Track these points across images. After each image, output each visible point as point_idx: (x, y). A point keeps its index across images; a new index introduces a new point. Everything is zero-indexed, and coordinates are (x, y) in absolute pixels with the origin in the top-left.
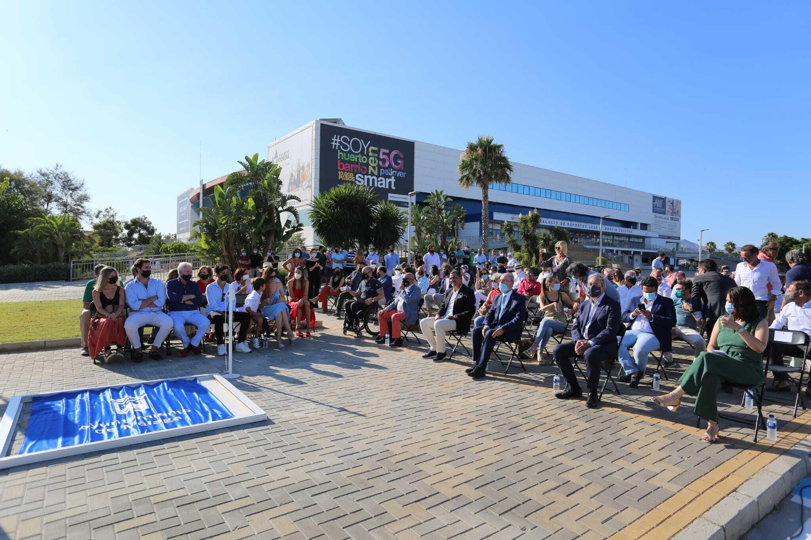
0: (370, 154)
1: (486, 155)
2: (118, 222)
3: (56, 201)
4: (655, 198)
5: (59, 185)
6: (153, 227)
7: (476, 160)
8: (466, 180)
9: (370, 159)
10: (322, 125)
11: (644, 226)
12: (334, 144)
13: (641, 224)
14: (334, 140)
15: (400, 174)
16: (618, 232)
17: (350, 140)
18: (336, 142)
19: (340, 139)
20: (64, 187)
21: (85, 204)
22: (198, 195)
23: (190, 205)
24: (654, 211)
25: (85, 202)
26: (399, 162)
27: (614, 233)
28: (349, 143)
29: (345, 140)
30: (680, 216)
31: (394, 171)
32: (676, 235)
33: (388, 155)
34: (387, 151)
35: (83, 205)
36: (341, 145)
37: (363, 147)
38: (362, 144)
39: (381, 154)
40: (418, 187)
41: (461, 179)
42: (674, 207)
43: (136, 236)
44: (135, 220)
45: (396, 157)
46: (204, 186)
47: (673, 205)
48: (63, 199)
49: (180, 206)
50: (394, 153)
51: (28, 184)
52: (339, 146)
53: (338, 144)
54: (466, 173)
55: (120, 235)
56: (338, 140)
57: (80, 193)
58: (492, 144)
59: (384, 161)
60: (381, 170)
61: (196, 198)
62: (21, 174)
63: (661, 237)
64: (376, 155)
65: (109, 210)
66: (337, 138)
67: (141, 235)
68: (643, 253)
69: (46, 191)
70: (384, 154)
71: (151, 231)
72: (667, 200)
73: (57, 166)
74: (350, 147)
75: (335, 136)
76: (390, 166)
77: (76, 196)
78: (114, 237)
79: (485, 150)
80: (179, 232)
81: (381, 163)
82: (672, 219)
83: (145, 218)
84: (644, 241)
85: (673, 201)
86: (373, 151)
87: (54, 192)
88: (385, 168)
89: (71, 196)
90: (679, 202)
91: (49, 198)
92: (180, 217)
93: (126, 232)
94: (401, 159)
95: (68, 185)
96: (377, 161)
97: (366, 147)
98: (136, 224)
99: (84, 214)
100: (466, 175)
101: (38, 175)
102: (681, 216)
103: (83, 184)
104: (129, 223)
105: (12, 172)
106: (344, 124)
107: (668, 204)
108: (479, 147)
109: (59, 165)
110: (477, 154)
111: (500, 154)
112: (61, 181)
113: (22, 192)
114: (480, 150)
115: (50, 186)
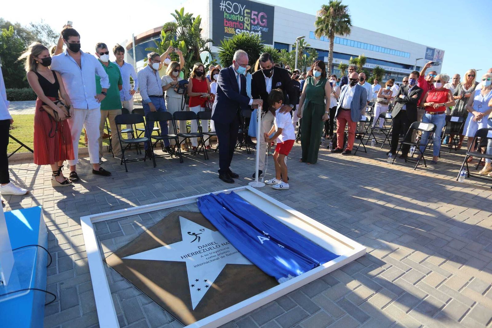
0: (245, 15)
1: (335, 13)
4: (428, 49)
5: (45, 33)
7: (328, 17)
8: (320, 32)
9: (245, 18)
11: (418, 68)
12: (221, 7)
13: (416, 66)
14: (222, 4)
15: (265, 30)
16: (402, 72)
17: (232, 4)
18: (223, 6)
19: (225, 3)
20: (48, 35)
22: (132, 44)
24: (426, 58)
26: (264, 21)
27: (398, 72)
28: (231, 7)
29: (229, 4)
31: (260, 27)
33: (257, 15)
34: (256, 13)
36: (226, 8)
37: (241, 10)
38: (240, 7)
39: (252, 15)
40: (276, 39)
41: (317, 31)
42: (440, 56)
45: (262, 17)
46: (135, 38)
47: (439, 54)
48: (48, 44)
50: (261, 14)
51: (26, 32)
52: (225, 9)
53: (224, 7)
54: (320, 26)
56: (224, 4)
58: (340, 5)
59: (254, 20)
60: (252, 26)
61: (130, 46)
62: (19, 25)
64: (249, 16)
66: (223, 3)
69: (37, 38)
70: (254, 15)
72: (435, 51)
74: (232, 9)
75: (222, 1)
76: (258, 24)
79: (335, 10)
81: (252, 21)
85: (439, 51)
86: (247, 13)
88: (255, 25)
89: (54, 42)
90: (443, 52)
94: (266, 18)
95: (51, 34)
96: (250, 20)
97: (242, 10)
100: (320, 28)
101: (31, 27)
102: (443, 61)
105: (13, 23)
107: (436, 53)
108: (331, 8)
109: (43, 20)
110: (330, 13)
111: (345, 13)
112: (46, 31)
113: (23, 38)
114: (331, 10)
115: (39, 34)
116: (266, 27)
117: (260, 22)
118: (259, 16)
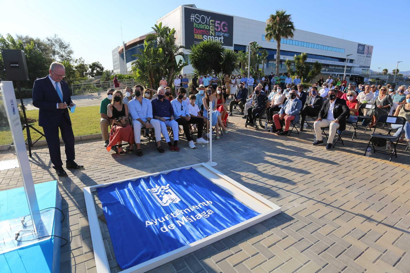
0: (211, 24)
1: (281, 21)
2: (86, 65)
3: (57, 54)
4: (359, 45)
5: (57, 45)
6: (103, 67)
7: (275, 24)
8: (269, 36)
9: (211, 27)
10: (185, 8)
11: (351, 61)
12: (191, 19)
13: (350, 60)
14: (192, 16)
15: (226, 35)
16: (338, 64)
17: (200, 16)
18: (193, 18)
19: (195, 16)
20: (60, 47)
21: (71, 55)
22: (123, 49)
23: (118, 55)
24: (358, 53)
25: (71, 54)
26: (225, 28)
27: (335, 65)
28: (199, 18)
29: (197, 16)
30: (371, 55)
31: (223, 33)
32: (368, 66)
33: (220, 24)
34: (219, 22)
35: (70, 56)
37: (207, 20)
38: (206, 18)
39: (216, 24)
40: (235, 42)
41: (267, 36)
42: (369, 50)
43: (95, 71)
44: (94, 63)
45: (224, 25)
46: (125, 45)
48: (60, 53)
49: (114, 56)
50: (223, 23)
51: (43, 45)
52: (194, 20)
53: (194, 19)
54: (269, 32)
55: (88, 71)
57: (68, 49)
58: (285, 14)
59: (217, 28)
60: (216, 33)
61: (121, 51)
62: (39, 40)
63: (360, 67)
64: (214, 24)
65: (81, 59)
66: (193, 16)
67: (97, 71)
68: (351, 75)
69: (52, 49)
70: (218, 24)
71: (102, 69)
72: (366, 46)
73: (55, 35)
74: (200, 20)
75: (192, 14)
76: (221, 31)
77: (66, 51)
78: (85, 72)
79: (280, 19)
80: (114, 69)
81: (216, 29)
82: (367, 57)
83: (99, 62)
84: (351, 69)
85: (369, 46)
86: (212, 22)
87: (56, 50)
88: (218, 32)
89: (64, 52)
90: (372, 47)
91: (54, 53)
92: (114, 62)
93: (90, 69)
94: (226, 26)
95: (62, 46)
96: (214, 28)
97: (208, 20)
98: (94, 66)
99: (72, 61)
100: (269, 33)
101: (47, 41)
103: (69, 45)
104: (91, 65)
105: (35, 39)
106: (196, 7)
107: (366, 48)
108: (277, 17)
109: (56, 35)
110: (276, 21)
111: (289, 20)
112: (58, 43)
113: (41, 50)
114: (278, 18)
115: (54, 46)
116: (227, 33)
117: (223, 30)
118: (222, 25)
